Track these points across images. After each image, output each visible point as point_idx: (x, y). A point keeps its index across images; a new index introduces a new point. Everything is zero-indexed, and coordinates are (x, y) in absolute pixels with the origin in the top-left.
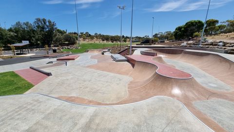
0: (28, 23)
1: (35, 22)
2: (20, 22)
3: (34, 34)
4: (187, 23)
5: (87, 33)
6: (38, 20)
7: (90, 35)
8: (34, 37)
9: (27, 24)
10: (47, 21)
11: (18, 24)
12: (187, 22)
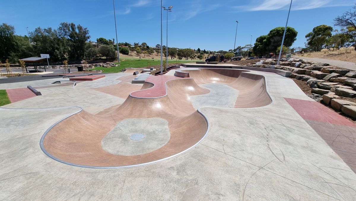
0: (50, 29)
1: (60, 29)
2: (41, 28)
3: (59, 45)
4: (271, 32)
5: (144, 44)
6: (65, 25)
7: (148, 47)
8: (58, 49)
9: (49, 31)
10: (76, 26)
11: (38, 30)
12: (271, 30)
